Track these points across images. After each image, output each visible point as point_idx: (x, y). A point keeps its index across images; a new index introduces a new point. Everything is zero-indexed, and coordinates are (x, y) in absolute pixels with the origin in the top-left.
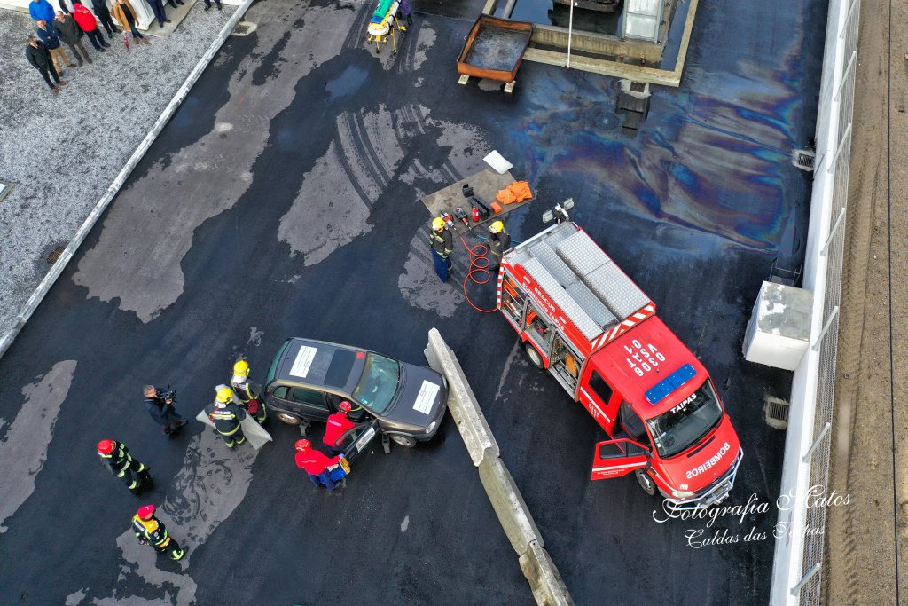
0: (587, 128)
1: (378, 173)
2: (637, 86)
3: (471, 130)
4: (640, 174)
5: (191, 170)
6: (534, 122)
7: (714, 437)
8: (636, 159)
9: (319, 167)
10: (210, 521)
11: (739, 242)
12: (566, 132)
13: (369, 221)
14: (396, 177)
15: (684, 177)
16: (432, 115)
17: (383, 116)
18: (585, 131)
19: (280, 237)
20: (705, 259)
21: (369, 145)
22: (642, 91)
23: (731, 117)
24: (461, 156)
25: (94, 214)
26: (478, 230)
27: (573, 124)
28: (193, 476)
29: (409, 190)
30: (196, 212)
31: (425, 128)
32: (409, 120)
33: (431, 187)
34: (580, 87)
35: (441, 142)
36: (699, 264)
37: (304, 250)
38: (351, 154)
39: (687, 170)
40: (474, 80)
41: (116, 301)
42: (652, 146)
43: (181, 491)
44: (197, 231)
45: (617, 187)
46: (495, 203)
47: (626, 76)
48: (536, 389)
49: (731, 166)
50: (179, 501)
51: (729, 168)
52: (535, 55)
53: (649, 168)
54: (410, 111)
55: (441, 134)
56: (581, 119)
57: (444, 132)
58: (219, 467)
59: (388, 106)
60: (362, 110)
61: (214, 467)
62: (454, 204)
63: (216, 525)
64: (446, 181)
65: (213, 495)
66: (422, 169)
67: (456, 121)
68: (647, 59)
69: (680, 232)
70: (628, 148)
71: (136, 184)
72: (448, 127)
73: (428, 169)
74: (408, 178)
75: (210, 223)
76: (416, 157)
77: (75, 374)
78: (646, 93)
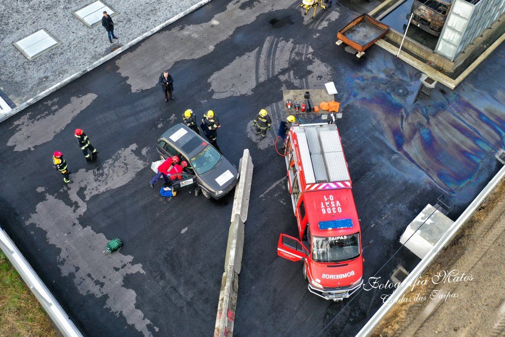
0: (388, 90)
1: (271, 70)
2: (430, 80)
3: (327, 68)
4: (402, 124)
5: (190, 35)
6: (362, 77)
7: (347, 265)
8: (405, 116)
9: (245, 57)
10: (107, 186)
11: (435, 182)
12: (376, 88)
13: (253, 90)
14: (277, 75)
15: (426, 136)
16: (313, 54)
17: (290, 44)
18: (386, 91)
19: (209, 81)
20: (410, 182)
21: (274, 55)
22: (431, 84)
23: (474, 117)
24: (315, 78)
25: (140, 38)
26: (301, 116)
27: (382, 85)
28: (112, 164)
29: (280, 84)
30: (181, 55)
31: (305, 58)
32: (300, 51)
33: (291, 86)
34: (397, 68)
35: (309, 68)
36: (405, 183)
37: (216, 91)
38: (263, 57)
39: (430, 133)
40: (344, 45)
41: (127, 78)
42: (418, 114)
43: (104, 168)
44: (177, 63)
45: (385, 126)
46: (317, 107)
47: (426, 72)
48: (282, 202)
49: (457, 142)
50: (101, 171)
51: (455, 143)
52: (383, 44)
53: (409, 124)
54: (303, 48)
55: (312, 64)
56: (388, 85)
57: (314, 64)
58: (125, 166)
59: (295, 41)
60: (281, 39)
61: (122, 165)
62: (297, 99)
63: (109, 189)
64: (300, 87)
65: (115, 176)
66: (292, 77)
67: (323, 61)
68: (444, 68)
69: (406, 163)
70: (404, 109)
71: (164, 33)
72: (317, 62)
73: (295, 78)
74: (283, 78)
75: (184, 61)
76: (293, 70)
77: (94, 101)
78: (433, 86)
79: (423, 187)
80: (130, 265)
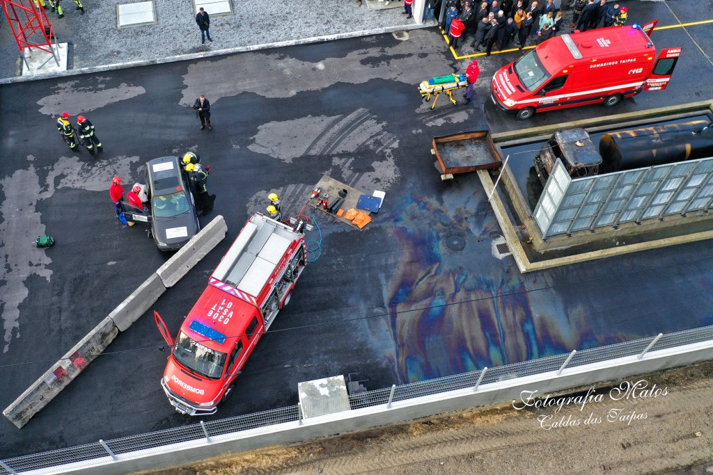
0: (441, 234)
1: (332, 146)
2: (503, 248)
3: (395, 174)
4: (421, 280)
5: (282, 69)
6: (426, 203)
8: (433, 273)
9: (318, 119)
10: (83, 185)
11: (398, 362)
12: (430, 224)
13: (294, 159)
14: (334, 156)
16: (394, 150)
17: (378, 127)
18: (438, 233)
19: (260, 127)
20: (369, 346)
21: (349, 132)
22: (500, 253)
23: (517, 319)
24: (371, 179)
25: (230, 50)
26: (318, 212)
27: (439, 225)
28: (104, 166)
29: (328, 166)
30: (256, 86)
31: (381, 151)
32: (382, 141)
33: (337, 175)
34: (477, 215)
35: (375, 164)
36: (362, 344)
37: (257, 142)
38: (337, 128)
39: (444, 309)
41: (186, 87)
42: (451, 278)
43: (95, 166)
44: (245, 93)
45: (400, 271)
46: (343, 211)
47: (507, 236)
49: (467, 335)
50: (90, 168)
52: (484, 177)
53: (429, 284)
54: (390, 138)
55: (381, 161)
56: (447, 228)
57: (384, 162)
58: (113, 173)
59: (387, 126)
60: (374, 116)
61: (112, 172)
62: (330, 192)
63: (83, 188)
64: (346, 180)
65: (97, 179)
66: (348, 164)
67: (397, 164)
68: (533, 242)
69: (384, 324)
70: (440, 265)
71: (260, 55)
72: (391, 161)
73: (349, 167)
74: (336, 161)
75: (253, 95)
76: (355, 158)
77: (139, 96)
78: (501, 256)
79: (378, 360)
80: (44, 267)
